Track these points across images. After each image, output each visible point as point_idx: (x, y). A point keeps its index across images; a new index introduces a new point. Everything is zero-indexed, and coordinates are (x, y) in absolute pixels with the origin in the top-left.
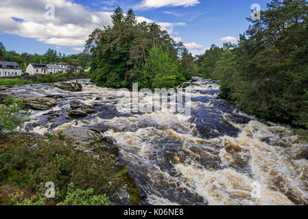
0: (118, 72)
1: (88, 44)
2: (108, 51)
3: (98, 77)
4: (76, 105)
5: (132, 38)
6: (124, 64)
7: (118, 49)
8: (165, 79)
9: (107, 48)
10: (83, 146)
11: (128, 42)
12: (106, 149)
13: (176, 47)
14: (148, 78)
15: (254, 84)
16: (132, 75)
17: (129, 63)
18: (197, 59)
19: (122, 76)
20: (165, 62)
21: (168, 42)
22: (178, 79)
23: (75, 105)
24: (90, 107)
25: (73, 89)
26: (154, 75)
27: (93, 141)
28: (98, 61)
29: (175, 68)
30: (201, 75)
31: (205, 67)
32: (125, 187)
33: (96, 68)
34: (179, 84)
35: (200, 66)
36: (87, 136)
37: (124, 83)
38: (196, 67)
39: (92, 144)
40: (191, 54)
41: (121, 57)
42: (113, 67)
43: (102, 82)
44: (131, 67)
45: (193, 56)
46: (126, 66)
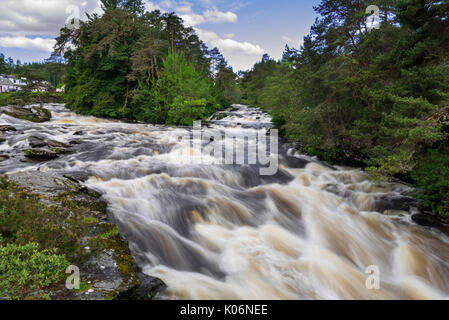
0: (112, 93)
1: (59, 43)
2: (95, 57)
3: (78, 99)
4: (40, 142)
5: (136, 37)
6: (121, 80)
7: (112, 53)
8: (189, 106)
9: (93, 51)
10: (45, 198)
11: (129, 43)
12: (85, 204)
13: (209, 57)
14: (162, 103)
15: (317, 110)
16: (136, 97)
17: (130, 78)
18: (241, 77)
19: (119, 99)
20: (189, 78)
21: (194, 46)
22: (209, 105)
23: (37, 141)
24: (63, 145)
25: (35, 119)
26: (172, 97)
27: (63, 192)
28: (78, 72)
29: (204, 88)
30: (245, 101)
31: (253, 89)
32: (110, 253)
33: (75, 84)
34: (211, 114)
35: (246, 87)
36: (53, 184)
37: (123, 110)
38: (238, 90)
39: (61, 196)
40: (231, 68)
41: (115, 67)
42: (104, 82)
43: (85, 108)
44: (133, 84)
45: (235, 71)
46: (125, 83)
